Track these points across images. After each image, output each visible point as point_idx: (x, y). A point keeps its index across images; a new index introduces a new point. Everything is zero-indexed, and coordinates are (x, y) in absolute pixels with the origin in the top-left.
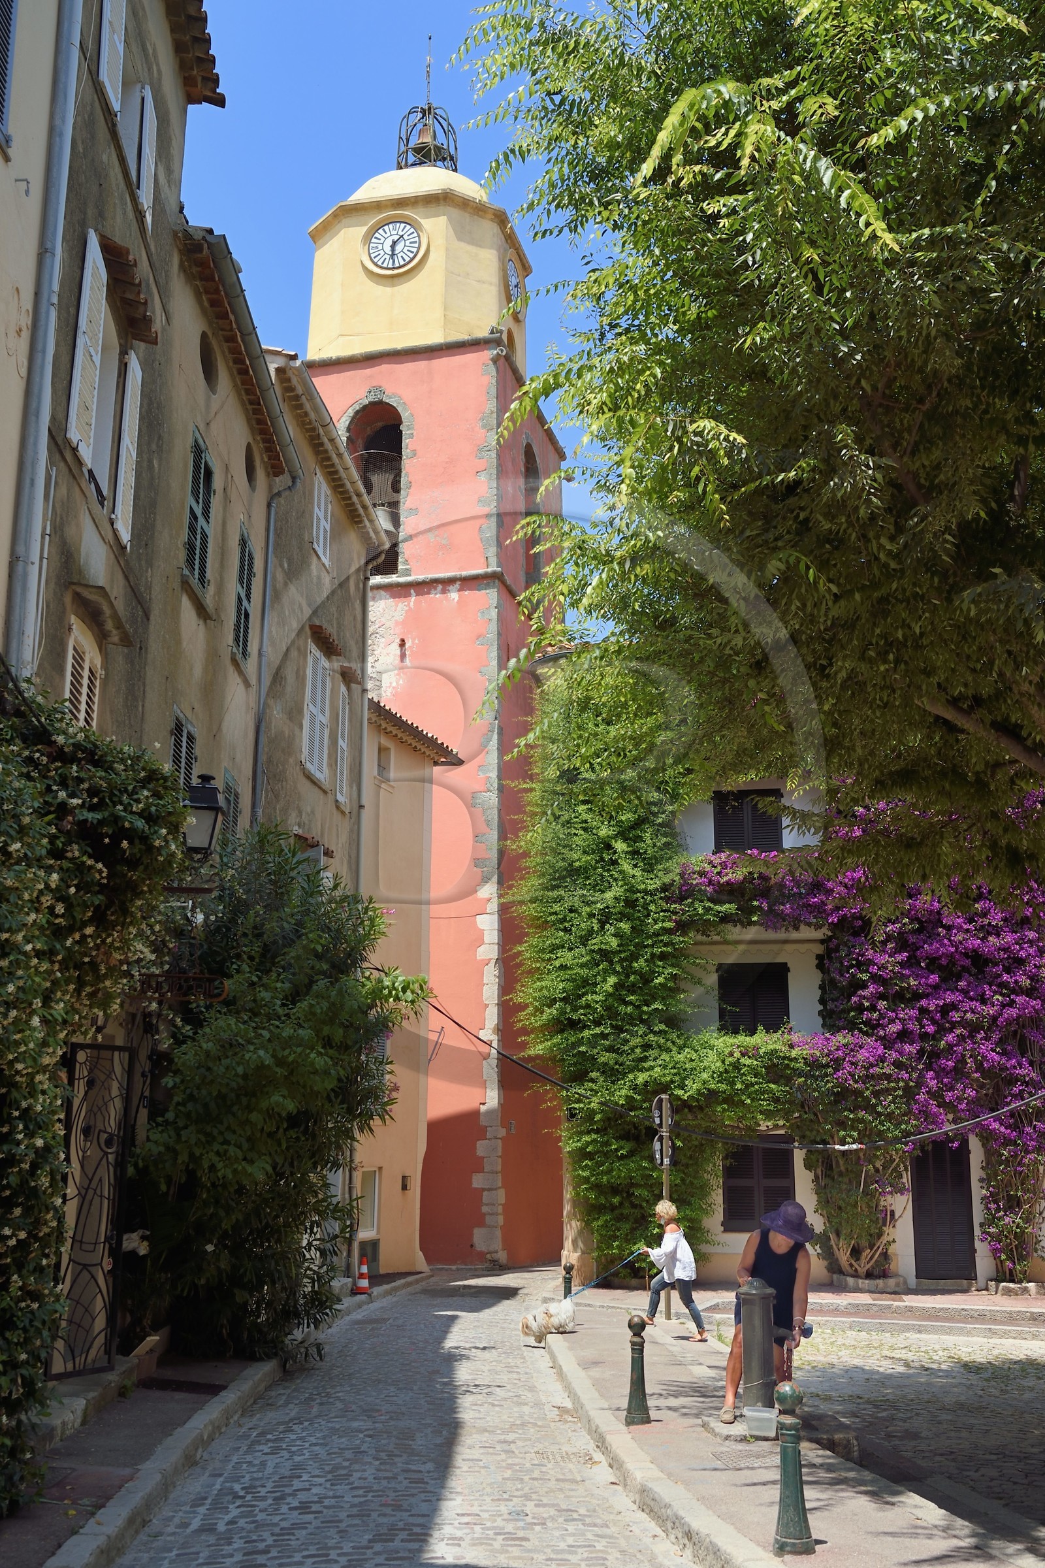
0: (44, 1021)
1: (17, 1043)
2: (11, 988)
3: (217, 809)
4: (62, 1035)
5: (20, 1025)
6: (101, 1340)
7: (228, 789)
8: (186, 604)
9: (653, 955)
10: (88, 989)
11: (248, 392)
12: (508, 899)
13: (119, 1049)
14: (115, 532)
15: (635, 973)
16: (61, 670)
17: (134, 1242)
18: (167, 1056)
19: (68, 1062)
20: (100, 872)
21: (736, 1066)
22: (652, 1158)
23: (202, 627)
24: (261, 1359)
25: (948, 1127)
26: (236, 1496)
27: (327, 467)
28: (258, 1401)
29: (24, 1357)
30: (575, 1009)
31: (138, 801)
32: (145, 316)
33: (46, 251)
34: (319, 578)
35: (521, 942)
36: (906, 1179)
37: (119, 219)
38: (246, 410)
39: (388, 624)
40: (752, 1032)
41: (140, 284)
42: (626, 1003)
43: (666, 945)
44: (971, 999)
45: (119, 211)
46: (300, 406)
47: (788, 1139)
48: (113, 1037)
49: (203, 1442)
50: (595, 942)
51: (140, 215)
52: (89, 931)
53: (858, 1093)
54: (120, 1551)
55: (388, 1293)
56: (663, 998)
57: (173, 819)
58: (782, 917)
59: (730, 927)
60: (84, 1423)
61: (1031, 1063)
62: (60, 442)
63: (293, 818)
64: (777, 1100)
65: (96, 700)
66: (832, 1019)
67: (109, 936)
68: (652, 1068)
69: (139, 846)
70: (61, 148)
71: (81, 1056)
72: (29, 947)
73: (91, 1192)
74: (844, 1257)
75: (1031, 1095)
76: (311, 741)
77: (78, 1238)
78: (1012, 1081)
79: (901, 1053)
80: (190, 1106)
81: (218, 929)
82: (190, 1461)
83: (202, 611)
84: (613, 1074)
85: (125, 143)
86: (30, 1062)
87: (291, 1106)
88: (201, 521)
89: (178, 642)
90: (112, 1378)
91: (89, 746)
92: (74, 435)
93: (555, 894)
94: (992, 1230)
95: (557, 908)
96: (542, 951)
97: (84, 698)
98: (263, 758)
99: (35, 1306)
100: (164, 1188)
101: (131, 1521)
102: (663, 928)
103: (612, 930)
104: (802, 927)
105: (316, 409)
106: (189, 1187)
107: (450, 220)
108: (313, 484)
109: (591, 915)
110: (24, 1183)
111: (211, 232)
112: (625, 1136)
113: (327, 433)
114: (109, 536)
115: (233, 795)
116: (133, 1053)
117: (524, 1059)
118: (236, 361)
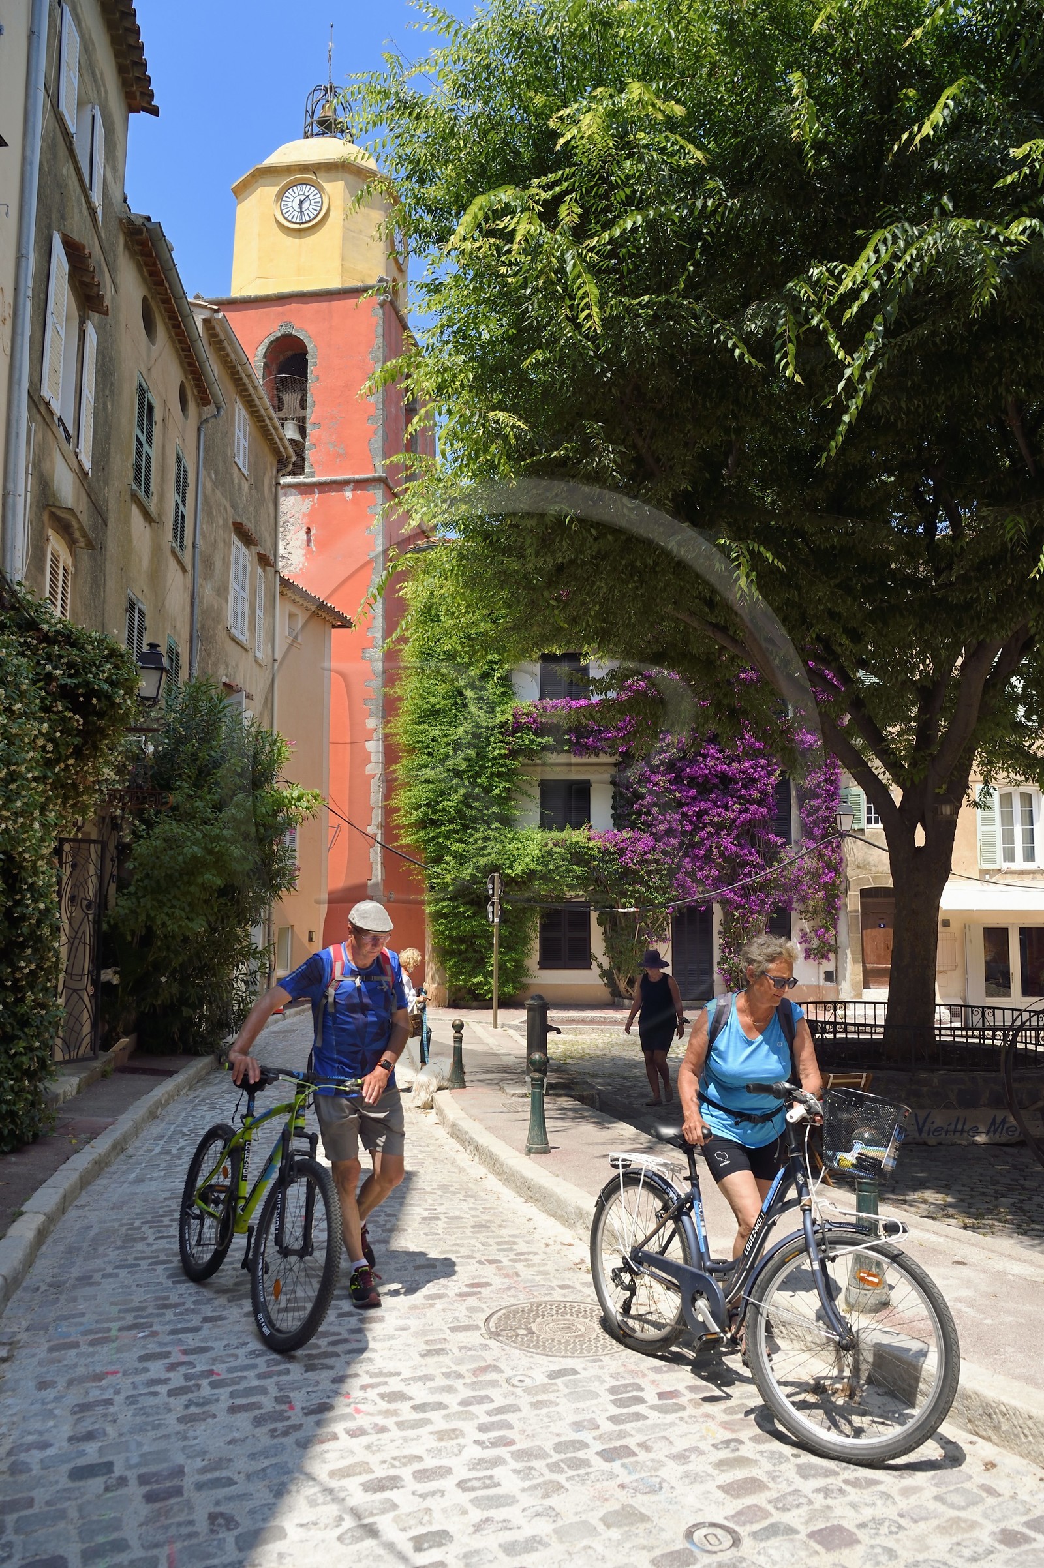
0: (42, 825)
1: (24, 840)
2: (19, 803)
3: (162, 669)
4: (54, 834)
5: (26, 828)
6: (87, 1040)
7: (171, 650)
8: (135, 511)
9: (492, 773)
10: (71, 802)
11: (180, 342)
12: (387, 731)
13: (94, 842)
14: (79, 462)
15: (479, 786)
16: (42, 570)
17: (109, 976)
18: (128, 846)
19: (58, 852)
20: (78, 721)
21: (550, 853)
22: (487, 918)
23: (148, 528)
24: (202, 1055)
25: (698, 896)
26: (184, 1135)
27: (245, 396)
28: (200, 1080)
29: (37, 1044)
30: (435, 812)
31: (103, 672)
32: (98, 295)
33: (22, 256)
34: (239, 485)
35: (396, 763)
36: (668, 933)
37: (76, 218)
38: (179, 356)
39: (297, 515)
40: (562, 829)
41: (94, 271)
42: (472, 808)
43: (502, 766)
44: (718, 807)
45: (76, 211)
46: (223, 349)
47: (586, 904)
48: (89, 833)
49: (160, 1104)
50: (449, 763)
51: (92, 211)
52: (71, 762)
53: (636, 872)
54: (108, 1164)
55: (297, 1013)
56: (499, 805)
57: (129, 684)
58: (586, 747)
59: (548, 754)
60: (78, 1092)
61: (758, 853)
62: (36, 399)
63: (221, 670)
64: (578, 877)
65: (69, 590)
66: (621, 819)
67: (86, 765)
68: (489, 854)
69: (105, 702)
70: (31, 174)
71: (67, 847)
72: (30, 776)
73: (77, 941)
74: (622, 985)
75: (757, 874)
76: (235, 611)
77: (69, 971)
78: (744, 864)
79: (667, 845)
80: (146, 882)
81: (165, 755)
82: (153, 1115)
83: (147, 516)
84: (461, 858)
85: (79, 157)
86: (33, 853)
87: (219, 882)
88: (146, 446)
89: (130, 541)
90: (97, 1065)
91: (66, 632)
92: (46, 393)
93: (421, 727)
94: (725, 967)
95: (422, 737)
96: (411, 769)
97: (60, 590)
98: (197, 626)
99: (44, 1012)
100: (129, 938)
101: (114, 1147)
102: (500, 755)
103: (463, 755)
104: (601, 754)
105: (235, 352)
106: (148, 938)
107: (347, 184)
108: (234, 410)
109: (448, 744)
110: (33, 933)
111: (149, 219)
112: (471, 903)
113: (244, 371)
114: (75, 465)
115: (174, 654)
116: (104, 845)
117: (398, 847)
118: (170, 318)
